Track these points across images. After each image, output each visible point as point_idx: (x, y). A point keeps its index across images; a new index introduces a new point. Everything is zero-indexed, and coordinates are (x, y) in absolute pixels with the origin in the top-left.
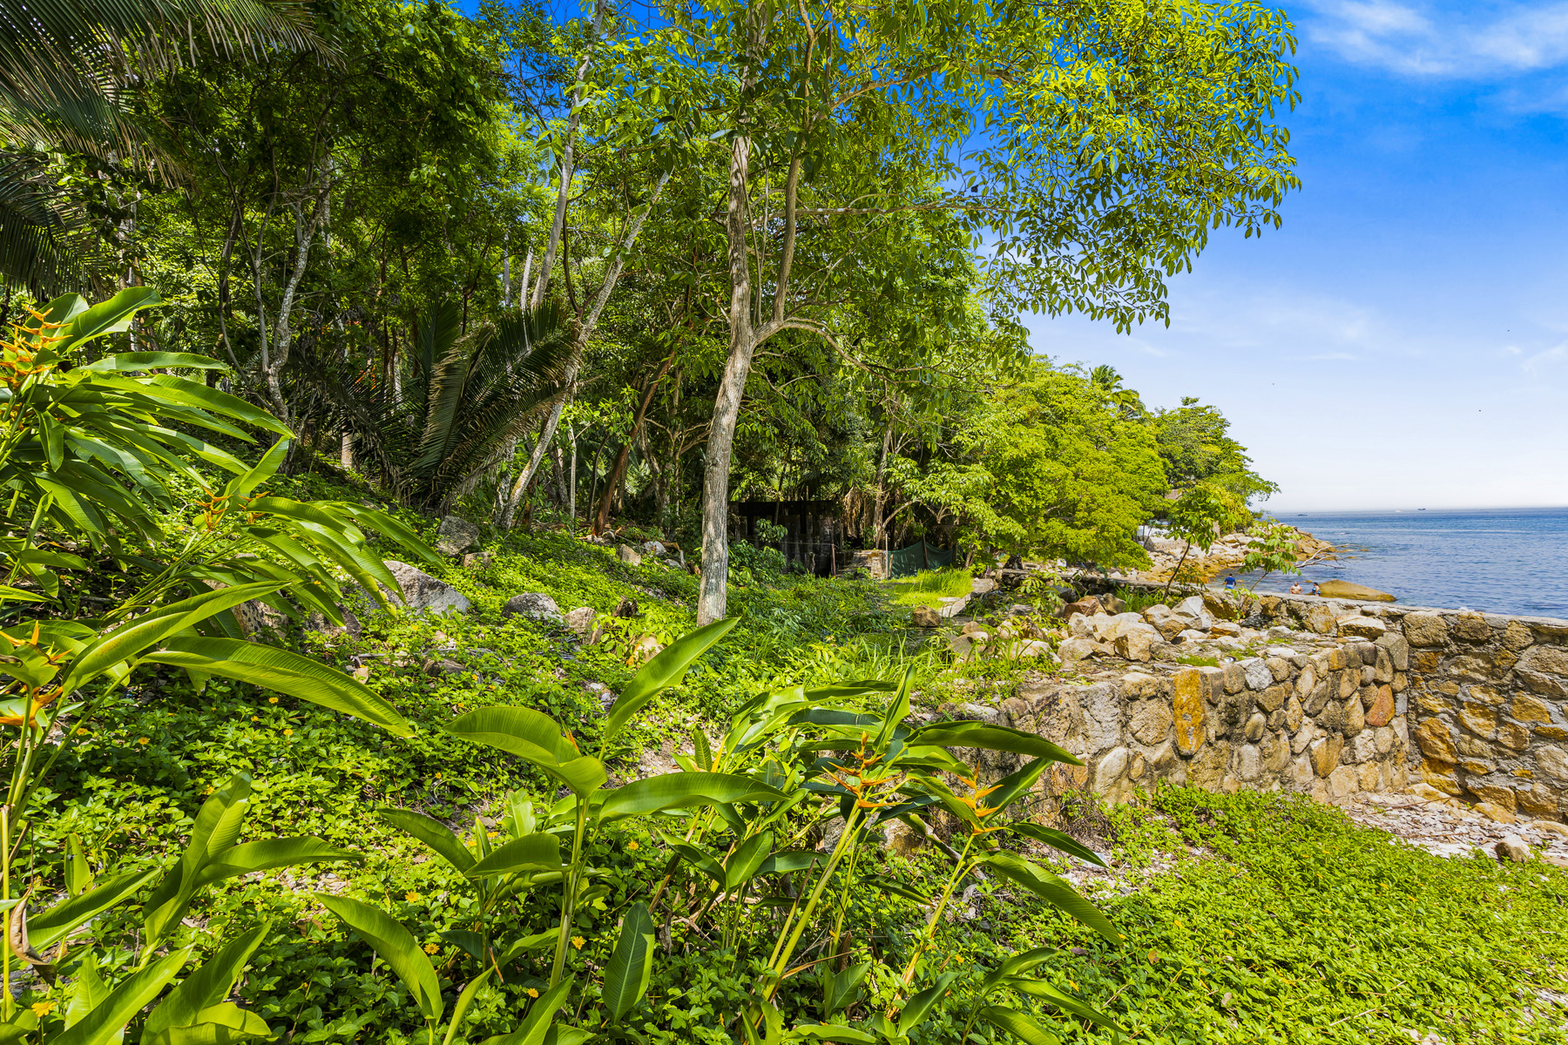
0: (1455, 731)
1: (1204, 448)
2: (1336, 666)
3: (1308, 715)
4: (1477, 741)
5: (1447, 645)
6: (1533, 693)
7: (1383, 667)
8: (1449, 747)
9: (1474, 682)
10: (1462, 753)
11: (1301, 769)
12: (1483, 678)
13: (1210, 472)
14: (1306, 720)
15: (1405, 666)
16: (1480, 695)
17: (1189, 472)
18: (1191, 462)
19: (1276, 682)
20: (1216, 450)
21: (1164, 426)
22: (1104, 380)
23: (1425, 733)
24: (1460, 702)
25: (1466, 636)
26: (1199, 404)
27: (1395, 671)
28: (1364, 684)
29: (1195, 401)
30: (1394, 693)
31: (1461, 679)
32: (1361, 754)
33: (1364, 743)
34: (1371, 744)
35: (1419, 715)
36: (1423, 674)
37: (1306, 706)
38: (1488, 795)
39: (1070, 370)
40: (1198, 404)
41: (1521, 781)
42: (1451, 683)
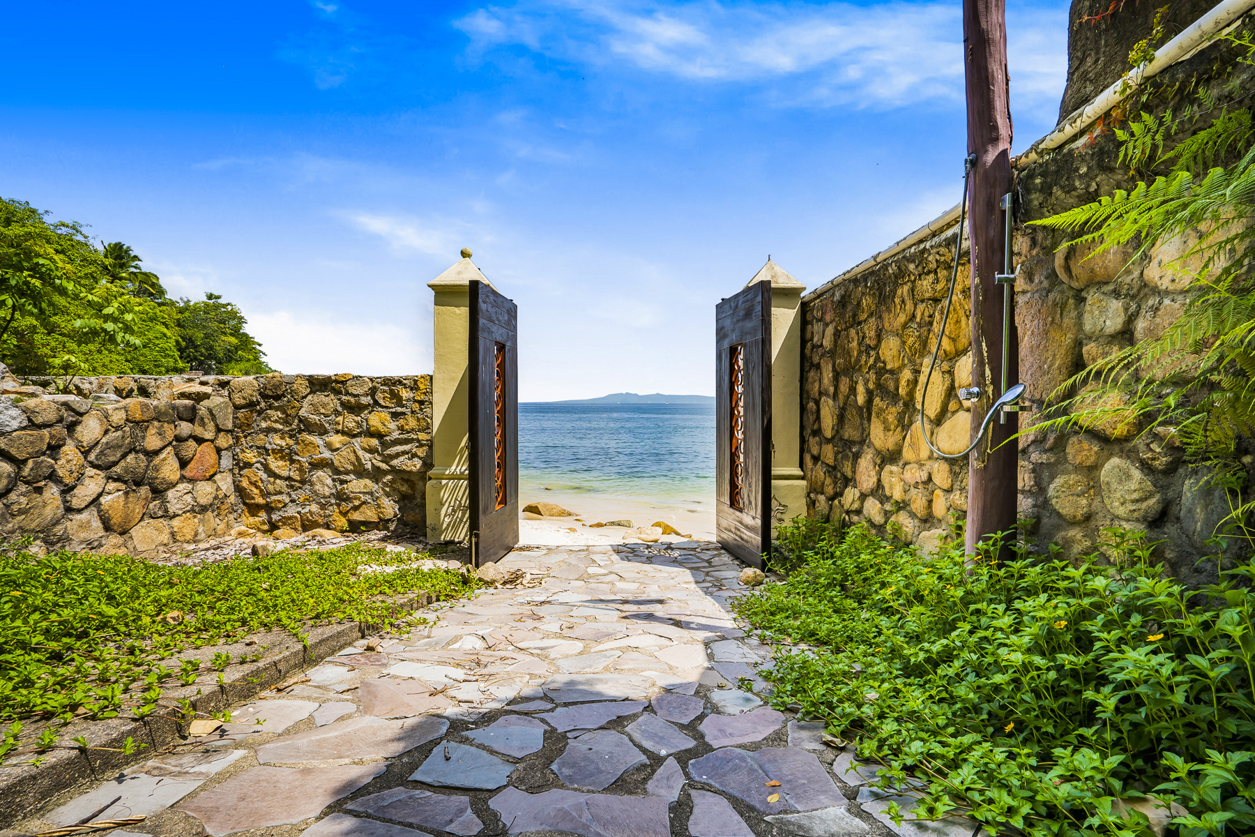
0: (264, 476)
1: (223, 338)
2: (138, 417)
3: (94, 466)
4: (278, 481)
5: (259, 403)
6: (310, 433)
7: (203, 424)
8: (261, 491)
9: (276, 431)
10: (269, 494)
11: (85, 526)
12: (281, 427)
13: (230, 360)
14: (90, 471)
15: (230, 426)
16: (279, 442)
17: (210, 357)
18: (211, 348)
19: (32, 425)
20: (233, 340)
21: (187, 314)
22: (119, 257)
23: (245, 483)
24: (267, 450)
25: (270, 393)
26: (222, 301)
27: (219, 430)
28: (179, 439)
29: (219, 297)
30: (219, 451)
31: (269, 430)
32: (172, 509)
33: (177, 498)
34: (188, 498)
35: (241, 469)
36: (243, 431)
37: (92, 457)
38: (284, 524)
39: (64, 231)
40: (220, 301)
41: (303, 506)
42: (261, 436)
